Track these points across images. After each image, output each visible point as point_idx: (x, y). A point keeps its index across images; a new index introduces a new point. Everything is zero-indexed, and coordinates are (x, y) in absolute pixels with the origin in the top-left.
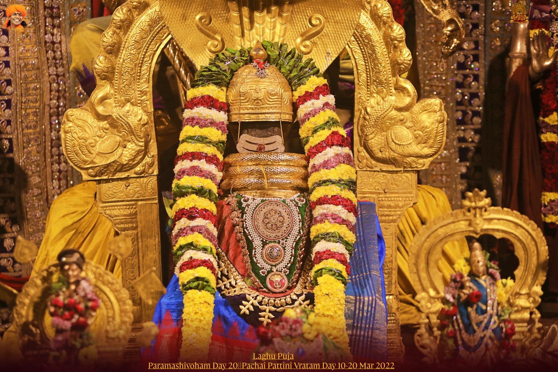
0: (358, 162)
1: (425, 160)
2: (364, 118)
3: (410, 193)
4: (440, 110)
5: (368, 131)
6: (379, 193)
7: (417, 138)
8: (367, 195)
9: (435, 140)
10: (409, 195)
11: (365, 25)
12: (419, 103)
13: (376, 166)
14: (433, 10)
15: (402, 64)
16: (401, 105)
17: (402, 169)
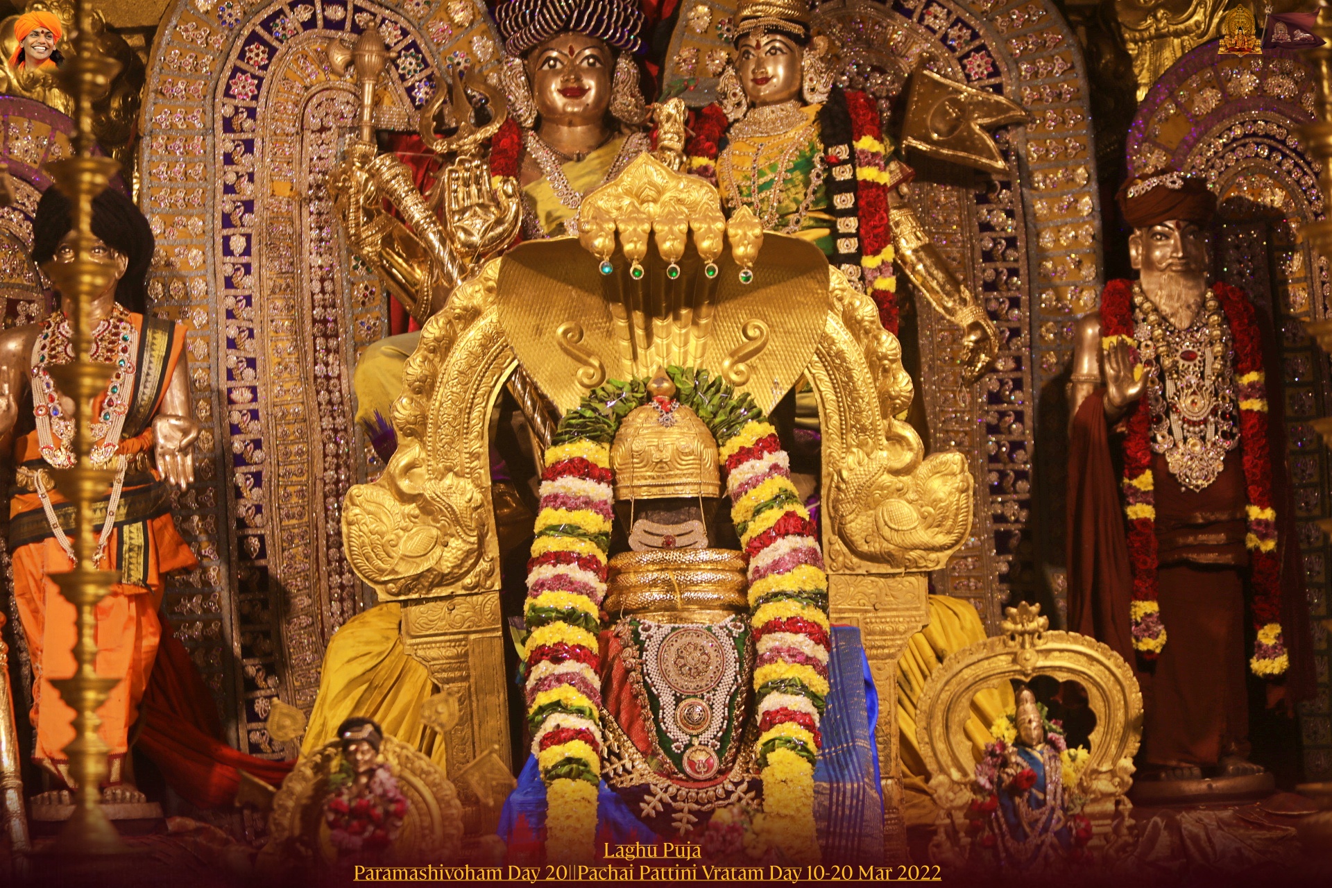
0: (830, 561)
1: (940, 554)
2: (838, 488)
3: (917, 609)
4: (962, 471)
5: (844, 508)
6: (866, 611)
7: (925, 518)
8: (846, 615)
9: (955, 521)
10: (914, 613)
11: (834, 336)
12: (927, 461)
13: (859, 567)
14: (945, 308)
15: (897, 398)
16: (898, 465)
17: (902, 570)
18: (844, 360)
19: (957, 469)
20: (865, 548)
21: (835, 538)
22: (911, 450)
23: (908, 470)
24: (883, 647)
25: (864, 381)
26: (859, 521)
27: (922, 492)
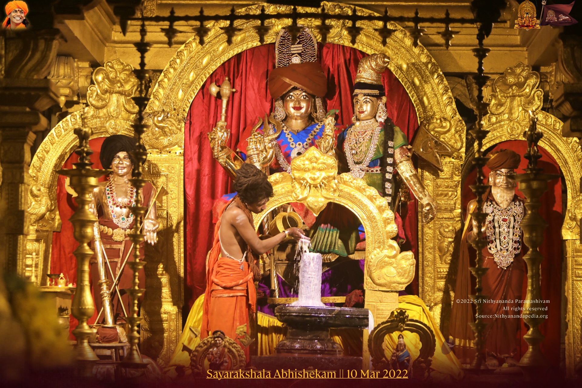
1: (403, 285)
2: (370, 261)
4: (412, 258)
5: (372, 268)
7: (399, 273)
8: (370, 303)
9: (409, 275)
10: (393, 304)
12: (401, 254)
13: (376, 288)
15: (392, 233)
16: (391, 255)
17: (390, 290)
18: (375, 219)
19: (410, 257)
20: (378, 282)
21: (368, 278)
22: (395, 250)
23: (395, 257)
24: (382, 315)
25: (381, 226)
26: (376, 272)
27: (398, 265)
